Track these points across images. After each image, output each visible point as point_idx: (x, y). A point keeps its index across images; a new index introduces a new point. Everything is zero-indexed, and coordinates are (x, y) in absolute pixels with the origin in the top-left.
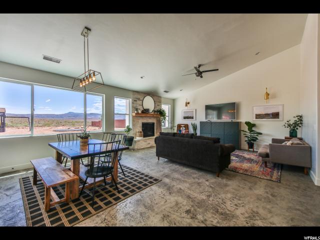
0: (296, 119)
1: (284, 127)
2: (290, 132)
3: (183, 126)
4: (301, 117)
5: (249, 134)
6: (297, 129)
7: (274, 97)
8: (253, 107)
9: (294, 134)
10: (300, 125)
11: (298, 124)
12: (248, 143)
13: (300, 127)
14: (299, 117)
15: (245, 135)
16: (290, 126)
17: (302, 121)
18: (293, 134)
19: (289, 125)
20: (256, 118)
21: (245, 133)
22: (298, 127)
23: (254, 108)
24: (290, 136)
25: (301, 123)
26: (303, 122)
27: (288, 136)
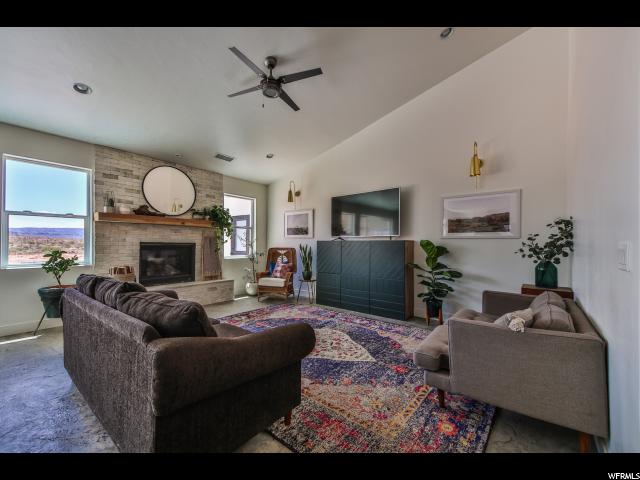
0: (555, 231)
1: (520, 255)
2: (537, 271)
3: (283, 252)
4: (568, 223)
5: (430, 275)
6: (558, 261)
7: (497, 168)
8: (443, 199)
9: (548, 279)
10: (567, 250)
11: (562, 246)
12: (427, 301)
13: (566, 255)
14: (562, 226)
15: (421, 279)
16: (536, 253)
17: (571, 236)
18: (546, 278)
19: (535, 251)
20: (451, 230)
21: (421, 272)
22: (560, 256)
23: (446, 202)
24: (538, 284)
25: (570, 244)
26: (574, 240)
27: (531, 281)
